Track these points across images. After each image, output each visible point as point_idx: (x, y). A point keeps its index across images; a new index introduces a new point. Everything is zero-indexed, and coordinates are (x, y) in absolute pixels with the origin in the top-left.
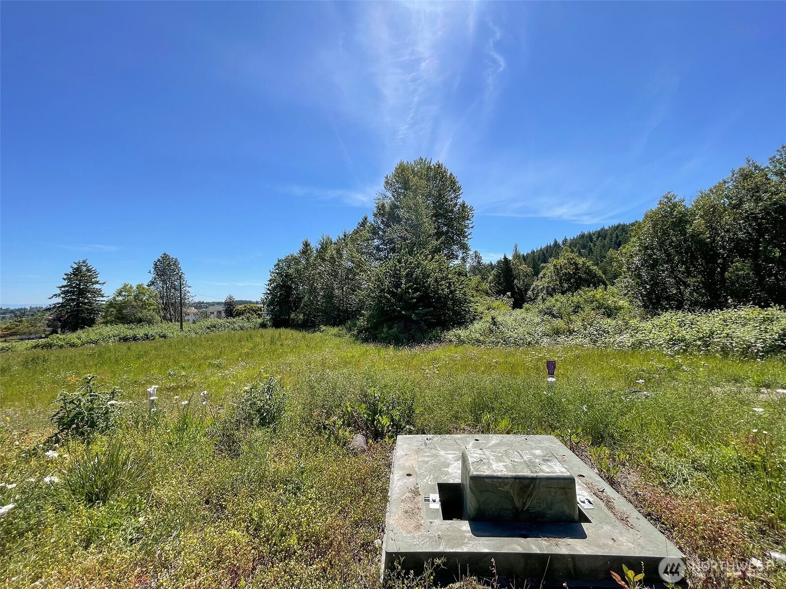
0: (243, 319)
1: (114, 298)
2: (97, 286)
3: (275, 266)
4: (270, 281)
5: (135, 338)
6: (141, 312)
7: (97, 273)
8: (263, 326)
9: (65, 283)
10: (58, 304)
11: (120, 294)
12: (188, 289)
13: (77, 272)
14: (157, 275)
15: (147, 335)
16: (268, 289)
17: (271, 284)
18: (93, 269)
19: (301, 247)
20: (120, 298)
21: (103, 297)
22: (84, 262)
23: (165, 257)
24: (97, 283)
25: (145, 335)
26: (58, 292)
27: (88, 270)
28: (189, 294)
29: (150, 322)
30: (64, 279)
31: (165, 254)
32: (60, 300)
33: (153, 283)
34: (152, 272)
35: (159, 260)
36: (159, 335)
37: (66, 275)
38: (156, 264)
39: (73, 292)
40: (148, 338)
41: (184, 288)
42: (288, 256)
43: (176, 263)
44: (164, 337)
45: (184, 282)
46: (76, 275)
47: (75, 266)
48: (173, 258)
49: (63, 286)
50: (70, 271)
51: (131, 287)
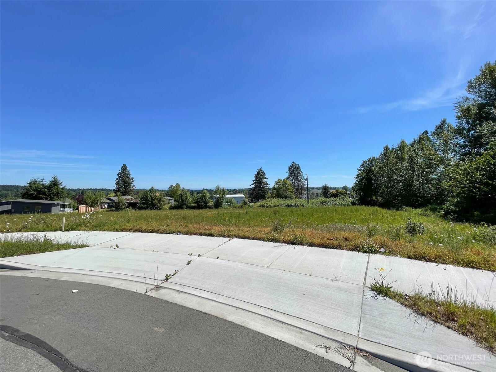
0: (340, 199)
1: (275, 185)
2: (265, 180)
3: (361, 165)
4: (358, 175)
5: (291, 205)
6: (287, 193)
7: (265, 174)
8: (353, 203)
9: (255, 179)
10: (253, 188)
11: (277, 184)
13: (259, 173)
14: (290, 174)
16: (357, 181)
17: (358, 177)
18: (264, 172)
19: (382, 151)
20: (277, 186)
21: (268, 185)
22: (261, 169)
23: (294, 164)
24: (265, 178)
25: (295, 204)
26: (253, 183)
27: (262, 173)
29: (291, 198)
30: (254, 177)
31: (293, 162)
32: (253, 186)
33: (288, 178)
34: (288, 172)
35: (291, 166)
36: (300, 205)
37: (255, 175)
38: (289, 168)
39: (257, 183)
40: (296, 206)
41: (303, 180)
42: (370, 158)
43: (298, 167)
44: (303, 206)
45: (303, 177)
46: (258, 175)
47: (258, 171)
48: (297, 164)
49: (254, 180)
50: (256, 173)
51: (281, 180)
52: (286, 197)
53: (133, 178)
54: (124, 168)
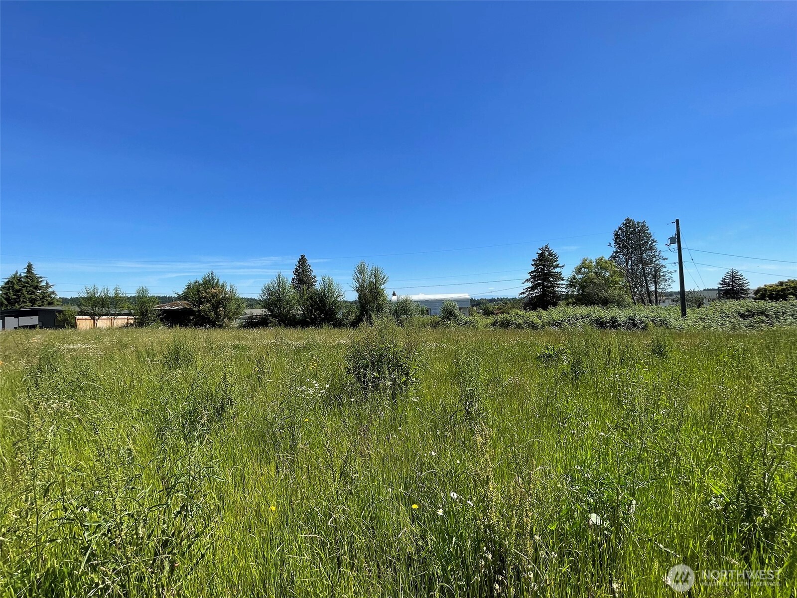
2: (557, 270)
5: (614, 323)
6: (606, 291)
7: (557, 256)
9: (533, 269)
10: (529, 288)
11: (579, 271)
12: (662, 262)
13: (542, 256)
14: (619, 247)
15: (633, 320)
18: (553, 253)
20: (580, 276)
21: (563, 280)
22: (546, 247)
23: (628, 223)
24: (557, 266)
25: (629, 319)
26: (529, 277)
27: (550, 254)
28: (664, 270)
29: (620, 304)
30: (532, 265)
31: (628, 219)
32: (530, 285)
33: (613, 259)
34: (612, 245)
35: (620, 229)
36: (652, 320)
37: (533, 260)
38: (616, 235)
39: (539, 277)
40: (635, 325)
43: (643, 229)
45: (657, 254)
46: (541, 260)
47: (540, 252)
48: (638, 223)
49: (532, 272)
50: (536, 257)
51: (591, 262)
52: (605, 302)
53: (315, 276)
54: (303, 261)
